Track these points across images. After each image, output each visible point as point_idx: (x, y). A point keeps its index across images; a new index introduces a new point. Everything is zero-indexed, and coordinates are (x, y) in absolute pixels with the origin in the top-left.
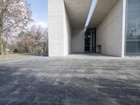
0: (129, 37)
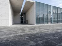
0: (37, 18)
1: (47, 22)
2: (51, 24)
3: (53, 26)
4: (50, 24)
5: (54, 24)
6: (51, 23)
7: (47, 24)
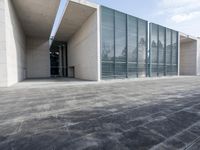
5: (155, 78)
6: (148, 74)
7: (136, 79)
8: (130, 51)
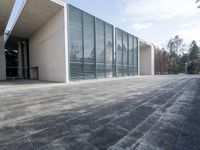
1: (104, 71)
2: (115, 79)
3: (119, 83)
4: (110, 78)
5: (120, 78)
8: (99, 52)
